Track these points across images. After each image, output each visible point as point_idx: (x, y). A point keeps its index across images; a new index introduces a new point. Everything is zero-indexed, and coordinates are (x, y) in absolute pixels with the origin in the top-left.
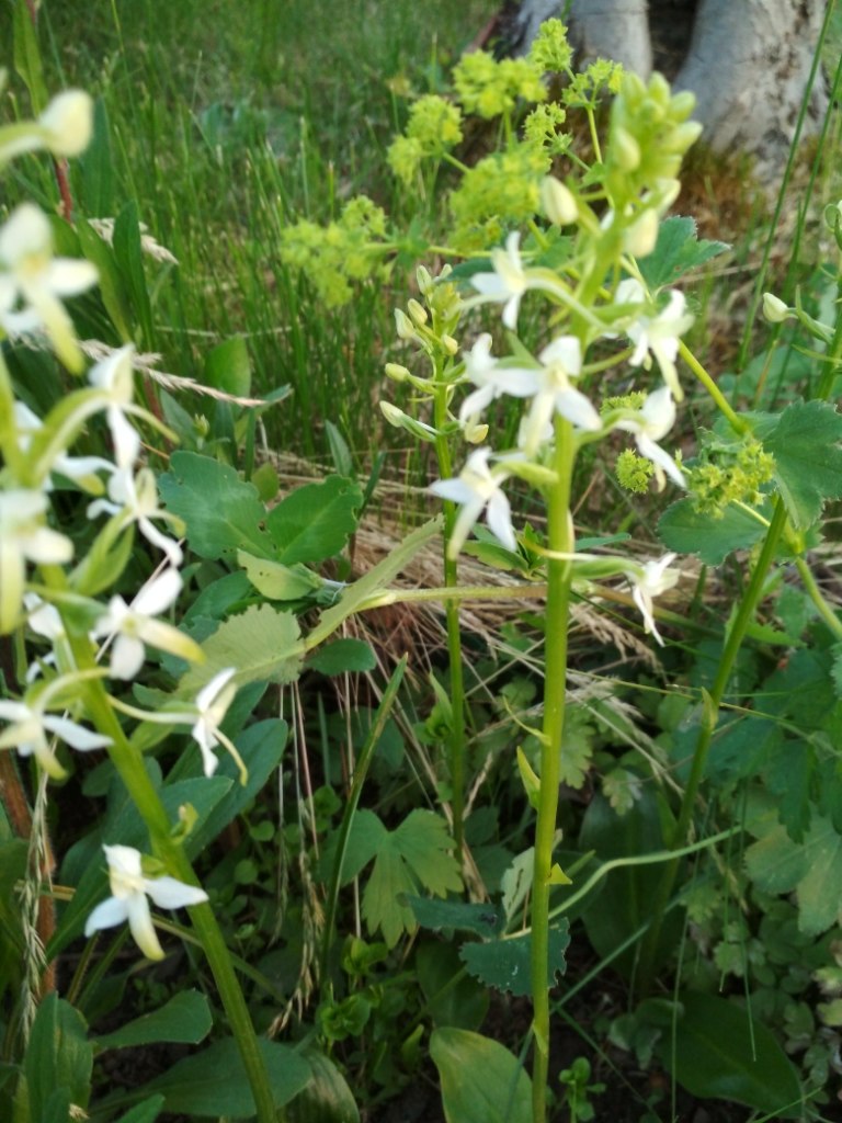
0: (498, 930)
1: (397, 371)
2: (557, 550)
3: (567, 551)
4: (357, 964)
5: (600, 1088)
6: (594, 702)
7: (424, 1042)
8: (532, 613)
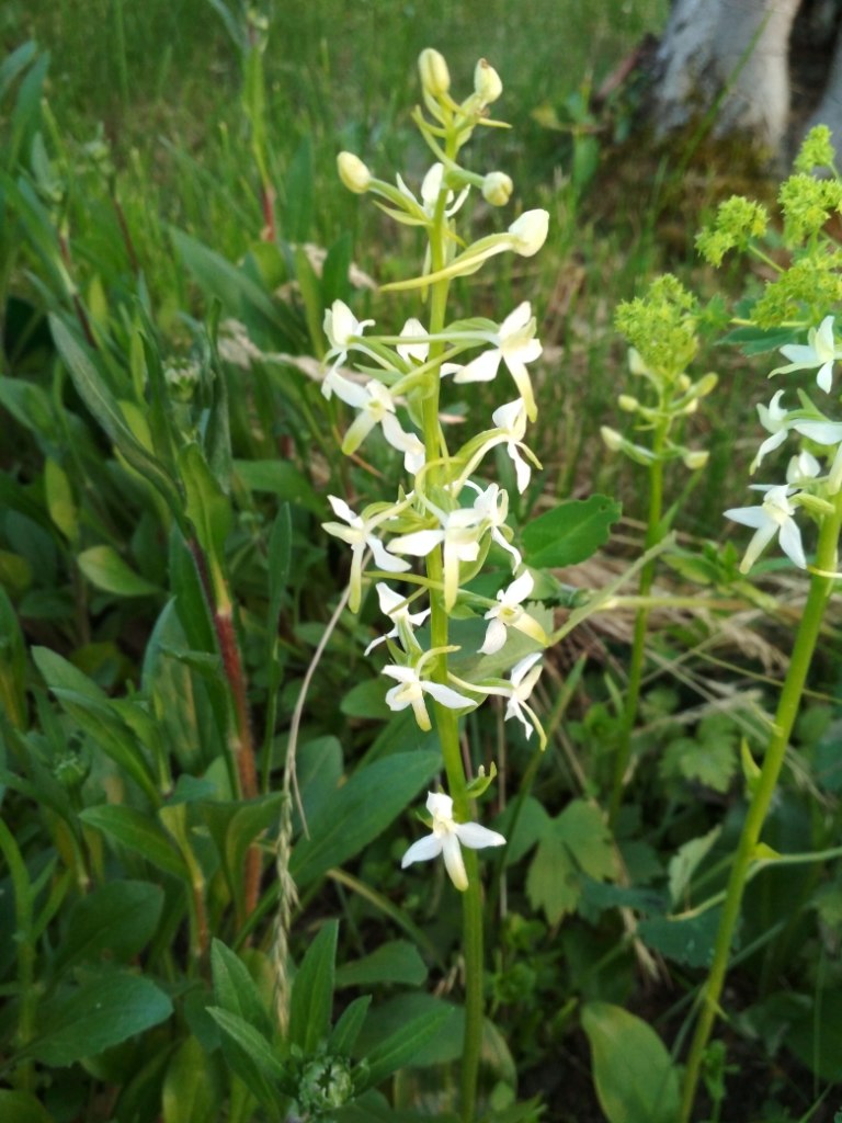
0: (663, 912)
1: (628, 402)
2: (825, 570)
3: (830, 571)
4: (517, 938)
5: (735, 1069)
6: (741, 712)
7: (576, 1014)
8: (677, 626)
